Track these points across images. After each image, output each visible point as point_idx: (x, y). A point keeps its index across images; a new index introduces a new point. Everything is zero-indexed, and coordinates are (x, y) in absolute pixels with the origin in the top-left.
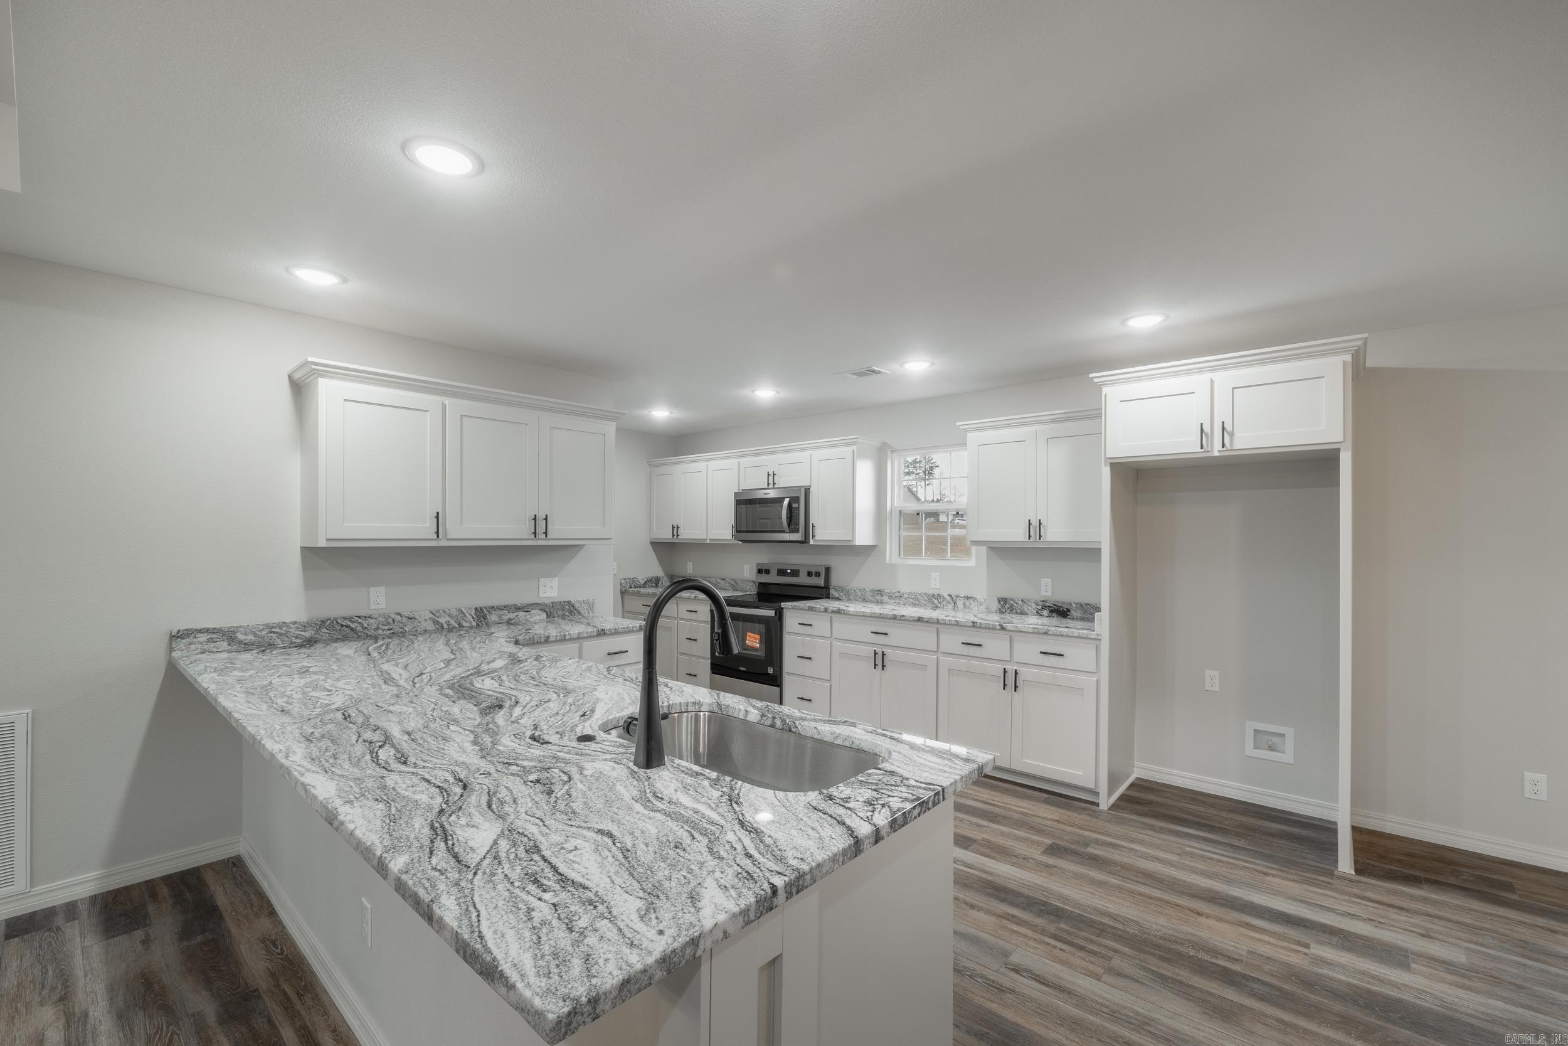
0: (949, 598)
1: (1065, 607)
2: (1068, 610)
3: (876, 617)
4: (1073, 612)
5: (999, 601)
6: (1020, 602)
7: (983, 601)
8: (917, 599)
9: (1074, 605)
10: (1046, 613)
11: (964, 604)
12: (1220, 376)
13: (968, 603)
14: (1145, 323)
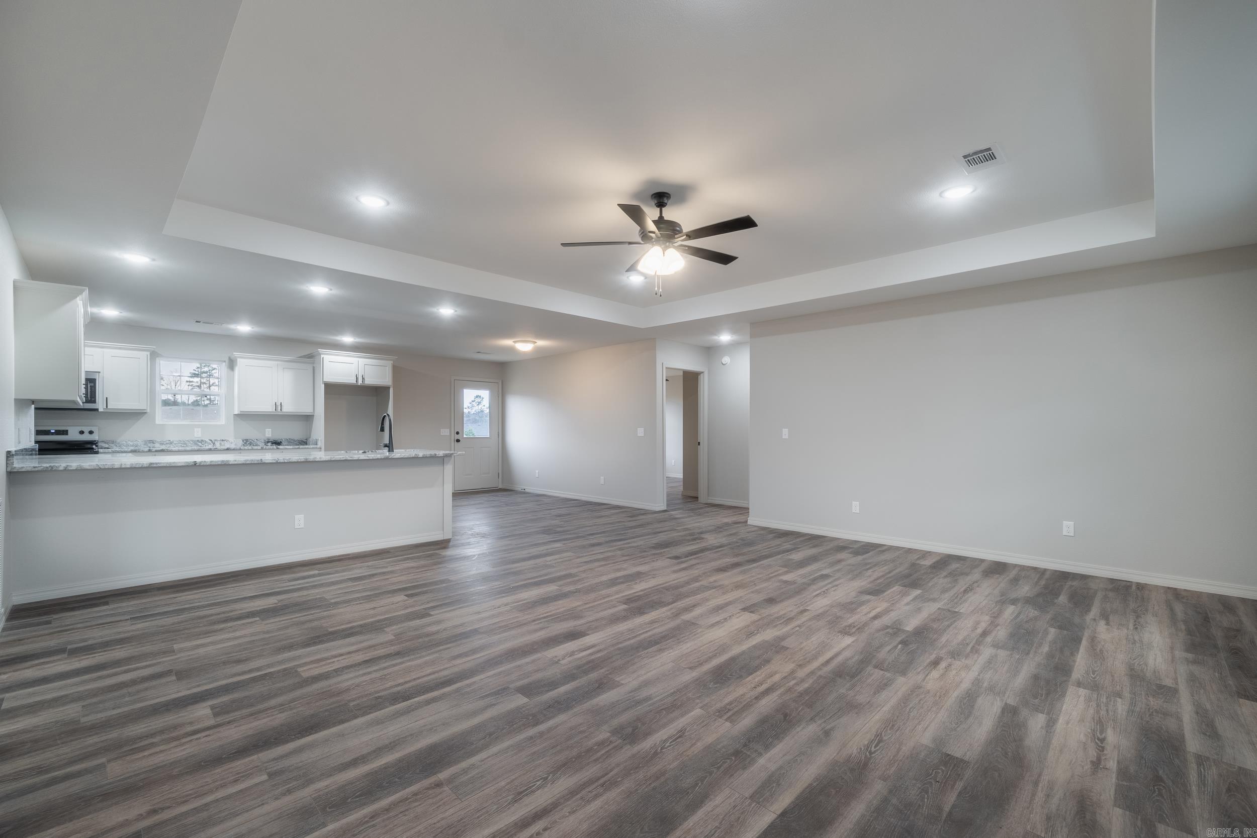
0: (210, 442)
1: (279, 441)
2: (281, 442)
3: (195, 451)
4: (283, 442)
5: (243, 441)
6: (255, 441)
7: (233, 441)
8: (185, 444)
9: (284, 440)
10: (269, 444)
11: (220, 444)
12: (360, 360)
13: (223, 443)
14: (348, 339)
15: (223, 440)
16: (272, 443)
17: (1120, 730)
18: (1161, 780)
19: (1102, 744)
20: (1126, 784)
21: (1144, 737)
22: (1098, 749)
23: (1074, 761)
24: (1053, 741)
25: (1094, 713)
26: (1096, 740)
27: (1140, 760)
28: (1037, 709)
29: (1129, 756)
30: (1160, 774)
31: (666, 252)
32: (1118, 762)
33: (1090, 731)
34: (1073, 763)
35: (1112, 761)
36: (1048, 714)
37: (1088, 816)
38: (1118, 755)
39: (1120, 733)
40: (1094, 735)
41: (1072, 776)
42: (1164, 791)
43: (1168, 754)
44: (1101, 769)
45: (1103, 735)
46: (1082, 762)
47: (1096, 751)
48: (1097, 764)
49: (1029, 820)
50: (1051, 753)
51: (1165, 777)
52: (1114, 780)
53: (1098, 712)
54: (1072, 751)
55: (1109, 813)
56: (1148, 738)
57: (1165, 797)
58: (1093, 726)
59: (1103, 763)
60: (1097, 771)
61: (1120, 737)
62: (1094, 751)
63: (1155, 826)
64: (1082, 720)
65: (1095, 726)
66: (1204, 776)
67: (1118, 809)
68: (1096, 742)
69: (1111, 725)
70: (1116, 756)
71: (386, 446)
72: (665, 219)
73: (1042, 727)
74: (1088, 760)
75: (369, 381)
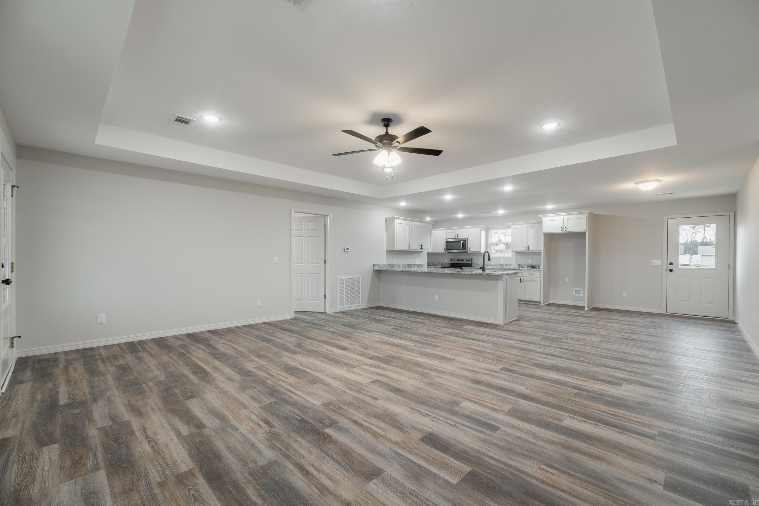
0: (505, 265)
4: (535, 266)
5: (518, 264)
6: (524, 265)
7: (514, 264)
11: (509, 266)
12: (564, 217)
13: (510, 266)
14: (550, 207)
15: (510, 265)
16: (531, 267)
17: (144, 455)
18: (114, 441)
19: (148, 440)
20: (129, 430)
21: (130, 460)
22: (148, 436)
23: (154, 425)
24: (168, 426)
25: (165, 457)
26: (152, 440)
27: (127, 445)
28: (191, 435)
29: (133, 443)
30: (116, 444)
31: (390, 154)
32: (136, 437)
33: (159, 443)
34: (154, 424)
35: (139, 435)
36: (184, 437)
37: (136, 412)
38: (138, 440)
39: (144, 453)
40: (155, 442)
41: (150, 419)
42: (112, 437)
43: (115, 458)
44: (142, 429)
45: (151, 445)
46: (151, 426)
47: (149, 435)
48: (144, 429)
49: (152, 400)
50: (165, 421)
51: (113, 443)
52: (134, 428)
53: (164, 458)
54: (158, 428)
55: (130, 416)
56: (129, 461)
57: (111, 435)
58: (159, 446)
59: (142, 431)
60: (142, 427)
61: (142, 450)
62: (149, 434)
63: (113, 423)
64: (166, 446)
65: (159, 448)
66: (94, 458)
67: (127, 420)
68: (151, 439)
69: (151, 455)
70: (139, 439)
71: (481, 268)
72: (389, 134)
73: (179, 428)
74: (148, 428)
75: (570, 229)
